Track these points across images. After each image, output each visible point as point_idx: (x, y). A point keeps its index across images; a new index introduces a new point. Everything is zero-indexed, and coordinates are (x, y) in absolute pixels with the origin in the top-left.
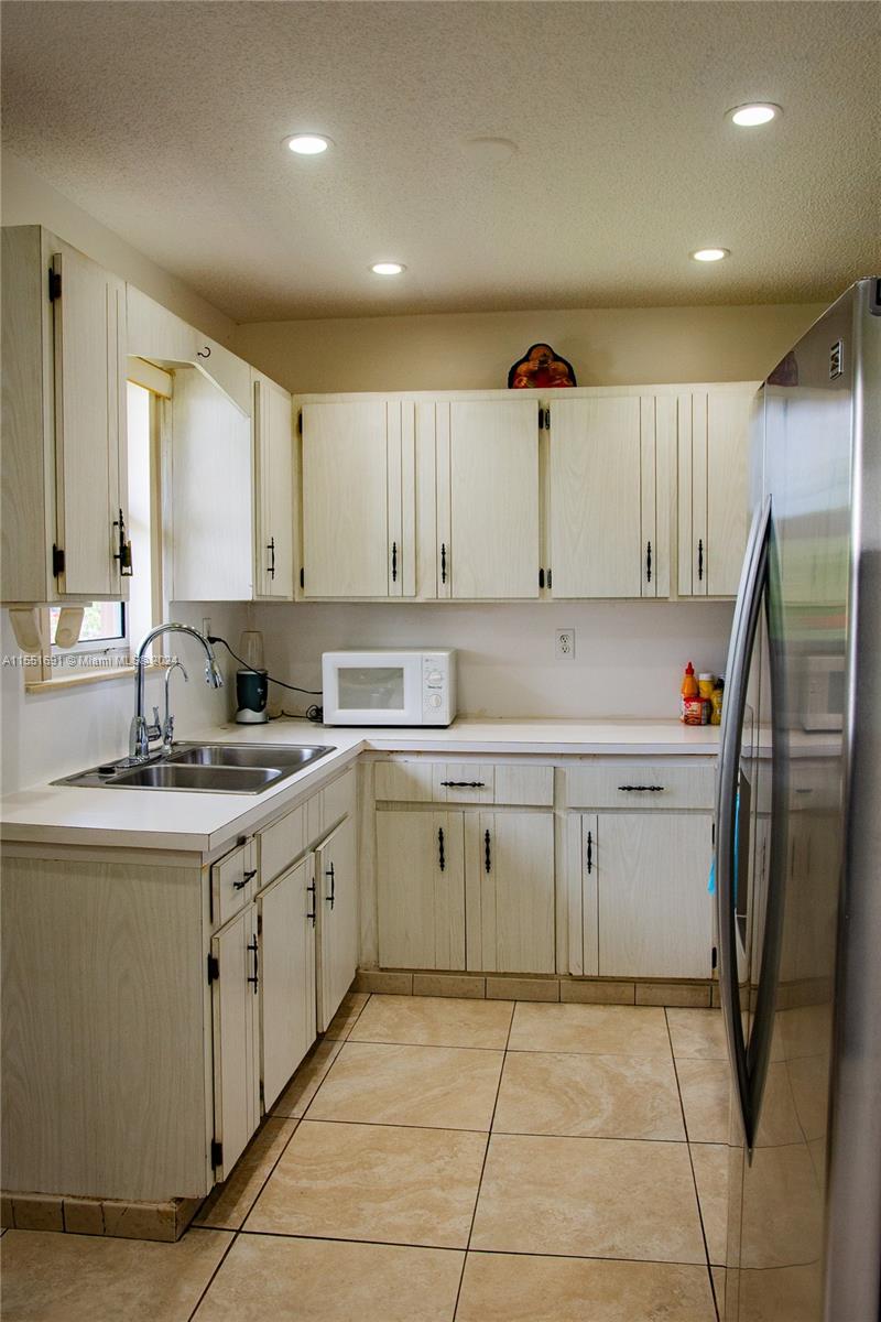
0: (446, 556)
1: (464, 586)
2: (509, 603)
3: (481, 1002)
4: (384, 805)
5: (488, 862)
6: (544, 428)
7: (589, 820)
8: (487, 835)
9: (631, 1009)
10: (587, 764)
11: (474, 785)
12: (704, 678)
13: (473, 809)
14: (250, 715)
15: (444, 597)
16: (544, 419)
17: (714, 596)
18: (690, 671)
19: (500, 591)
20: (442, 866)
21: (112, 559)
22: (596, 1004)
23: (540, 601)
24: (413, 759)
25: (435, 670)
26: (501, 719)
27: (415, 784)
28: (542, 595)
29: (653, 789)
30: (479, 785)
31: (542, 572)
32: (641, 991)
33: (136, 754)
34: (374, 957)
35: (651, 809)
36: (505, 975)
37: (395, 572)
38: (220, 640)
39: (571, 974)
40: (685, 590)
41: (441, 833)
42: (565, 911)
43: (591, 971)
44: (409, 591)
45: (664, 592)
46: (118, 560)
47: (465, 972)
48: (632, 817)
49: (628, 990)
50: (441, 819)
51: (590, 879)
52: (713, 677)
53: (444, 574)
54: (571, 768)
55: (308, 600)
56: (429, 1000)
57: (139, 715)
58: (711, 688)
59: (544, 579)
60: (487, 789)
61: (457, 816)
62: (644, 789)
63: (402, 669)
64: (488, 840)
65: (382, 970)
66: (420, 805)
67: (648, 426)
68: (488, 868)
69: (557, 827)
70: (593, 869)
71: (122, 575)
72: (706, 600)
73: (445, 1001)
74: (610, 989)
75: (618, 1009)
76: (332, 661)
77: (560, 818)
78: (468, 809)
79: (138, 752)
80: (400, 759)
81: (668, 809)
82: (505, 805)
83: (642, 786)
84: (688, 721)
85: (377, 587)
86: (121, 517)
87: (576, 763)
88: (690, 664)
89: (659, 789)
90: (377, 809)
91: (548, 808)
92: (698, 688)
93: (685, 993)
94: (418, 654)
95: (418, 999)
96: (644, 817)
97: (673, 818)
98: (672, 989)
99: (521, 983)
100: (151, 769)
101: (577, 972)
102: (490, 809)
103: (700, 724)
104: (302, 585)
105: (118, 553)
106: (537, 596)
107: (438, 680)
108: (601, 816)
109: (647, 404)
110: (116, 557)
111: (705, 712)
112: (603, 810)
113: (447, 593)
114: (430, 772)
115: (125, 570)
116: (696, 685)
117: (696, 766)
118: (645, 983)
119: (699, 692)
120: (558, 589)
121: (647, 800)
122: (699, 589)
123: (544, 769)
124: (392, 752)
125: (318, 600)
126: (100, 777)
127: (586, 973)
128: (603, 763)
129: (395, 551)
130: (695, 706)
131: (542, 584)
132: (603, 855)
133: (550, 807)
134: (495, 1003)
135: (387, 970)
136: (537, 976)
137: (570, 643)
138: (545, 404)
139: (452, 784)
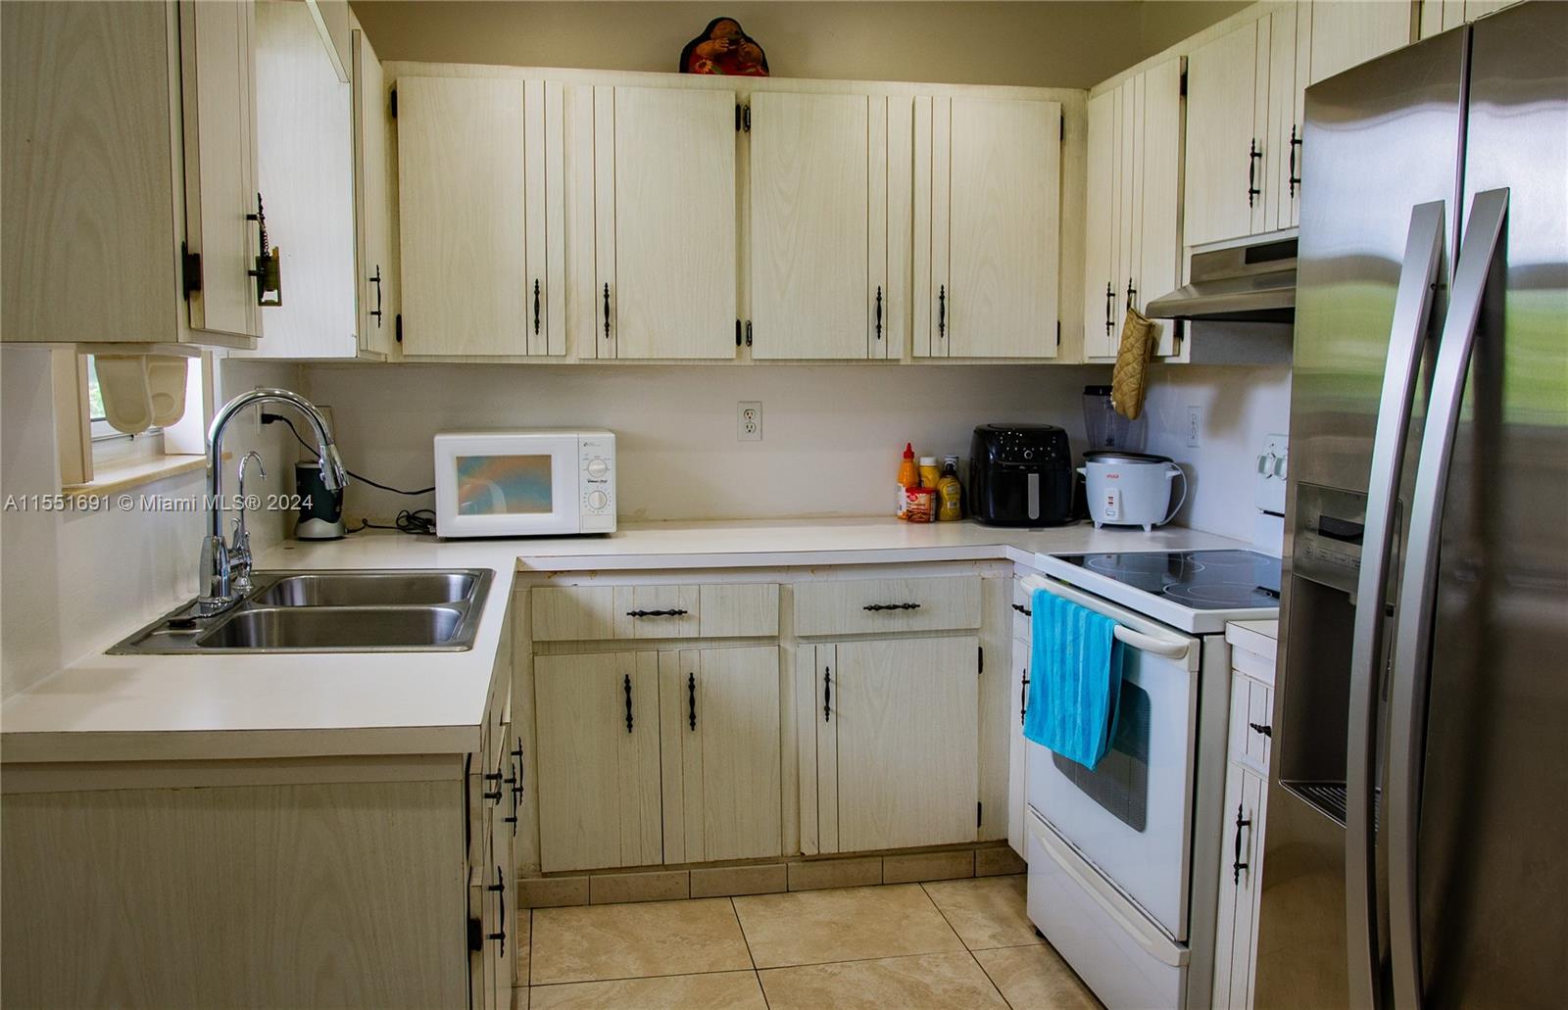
0: (609, 300)
1: (633, 345)
2: (694, 367)
3: (685, 904)
4: (544, 647)
5: (692, 717)
6: (742, 130)
7: (827, 651)
8: (692, 679)
9: (879, 891)
10: (821, 578)
11: (673, 613)
12: (926, 462)
13: (668, 646)
14: (319, 527)
15: (607, 357)
16: (743, 118)
17: (957, 358)
18: (909, 454)
19: (685, 350)
20: (630, 726)
21: (247, 277)
22: (835, 889)
23: (736, 363)
24: (584, 582)
25: (597, 457)
26: (667, 522)
27: (589, 615)
28: (739, 353)
29: (906, 607)
30: (680, 613)
31: (738, 324)
32: (891, 867)
33: (213, 595)
34: (534, 859)
35: (902, 633)
36: (715, 864)
37: (537, 322)
38: (280, 418)
39: (803, 854)
40: (921, 350)
41: (627, 681)
42: (794, 772)
43: (830, 848)
44: (557, 348)
45: (897, 351)
46: (254, 279)
47: (664, 866)
48: (881, 645)
49: (873, 867)
50: (626, 661)
51: (827, 730)
52: (937, 461)
53: (607, 325)
54: (800, 583)
55: (409, 360)
56: (616, 909)
57: (215, 533)
58: (937, 475)
59: (743, 334)
60: (690, 618)
61: (649, 656)
62: (895, 607)
63: (550, 456)
64: (692, 687)
65: (545, 875)
66: (594, 643)
67: (878, 134)
68: (693, 724)
69: (783, 660)
70: (832, 716)
71: (261, 304)
72: (945, 363)
73: (638, 908)
74: (852, 868)
75: (866, 892)
76: (449, 448)
77: (786, 651)
78: (662, 646)
79: (216, 591)
80: (567, 582)
81: (923, 632)
82: (712, 639)
83: (893, 603)
84: (911, 517)
85: (511, 341)
86: (261, 208)
87: (806, 578)
88: (909, 445)
89: (914, 606)
90: (534, 654)
91: (771, 639)
92: (920, 475)
93: (942, 862)
94: (574, 435)
95: (600, 909)
96: (895, 643)
97: (930, 643)
98: (927, 858)
99: (737, 872)
100: (246, 616)
101: (809, 850)
102: (693, 645)
103: (928, 521)
104: (399, 337)
105: (253, 268)
106: (734, 356)
107: (599, 471)
108: (842, 646)
109: (877, 106)
110: (251, 273)
111: (933, 505)
112: (842, 637)
113: (610, 350)
114: (611, 601)
115: (268, 296)
116: (917, 471)
117: (959, 574)
118: (893, 855)
119: (921, 481)
120: (761, 349)
121: (898, 622)
122: (939, 348)
123: (764, 590)
124: (555, 572)
125: (423, 360)
126: (171, 635)
127: (822, 851)
128: (842, 577)
129: (537, 293)
130: (923, 498)
131: (739, 342)
132: (843, 699)
133: (772, 638)
134: (706, 902)
135: (552, 874)
136: (757, 861)
137: (756, 420)
138: (744, 96)
139: (642, 614)
